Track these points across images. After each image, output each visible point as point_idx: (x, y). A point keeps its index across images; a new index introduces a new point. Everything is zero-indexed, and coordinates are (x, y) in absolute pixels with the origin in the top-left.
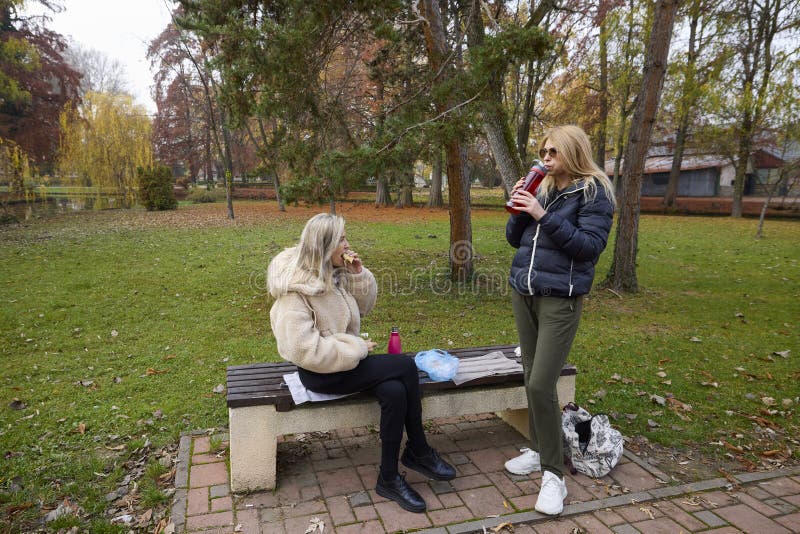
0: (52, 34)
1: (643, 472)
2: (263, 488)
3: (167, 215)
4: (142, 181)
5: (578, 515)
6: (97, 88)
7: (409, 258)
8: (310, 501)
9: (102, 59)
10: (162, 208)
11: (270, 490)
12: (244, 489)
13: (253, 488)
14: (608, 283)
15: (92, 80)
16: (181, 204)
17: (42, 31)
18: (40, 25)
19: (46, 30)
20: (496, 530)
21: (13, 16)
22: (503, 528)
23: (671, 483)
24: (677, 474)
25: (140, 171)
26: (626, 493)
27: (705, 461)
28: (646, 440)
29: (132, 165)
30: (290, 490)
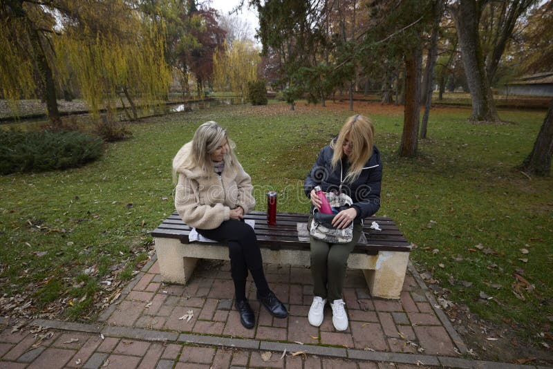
0: (213, 10)
1: (447, 338)
2: (178, 282)
3: (260, 108)
4: (250, 89)
5: (364, 361)
6: (237, 38)
7: (383, 138)
8: (199, 297)
9: (239, 22)
10: (260, 104)
11: (183, 285)
12: (168, 281)
13: (173, 281)
14: (523, 168)
15: (235, 35)
16: (270, 101)
17: (208, 9)
18: (208, 6)
19: (210, 8)
20: (294, 354)
21: (196, 3)
22: (300, 355)
23: (466, 356)
24: (478, 349)
25: (249, 84)
26: (419, 353)
27: (515, 342)
28: (468, 309)
29: (245, 80)
30: (193, 288)
